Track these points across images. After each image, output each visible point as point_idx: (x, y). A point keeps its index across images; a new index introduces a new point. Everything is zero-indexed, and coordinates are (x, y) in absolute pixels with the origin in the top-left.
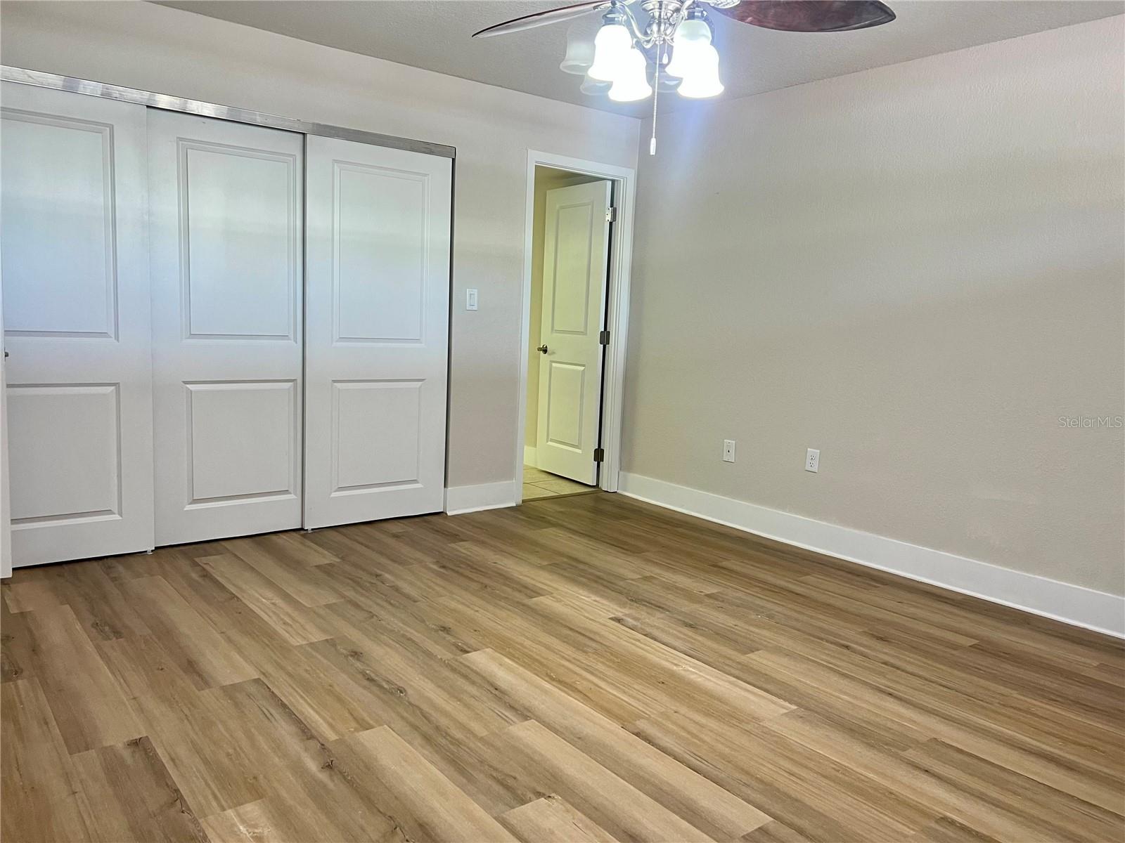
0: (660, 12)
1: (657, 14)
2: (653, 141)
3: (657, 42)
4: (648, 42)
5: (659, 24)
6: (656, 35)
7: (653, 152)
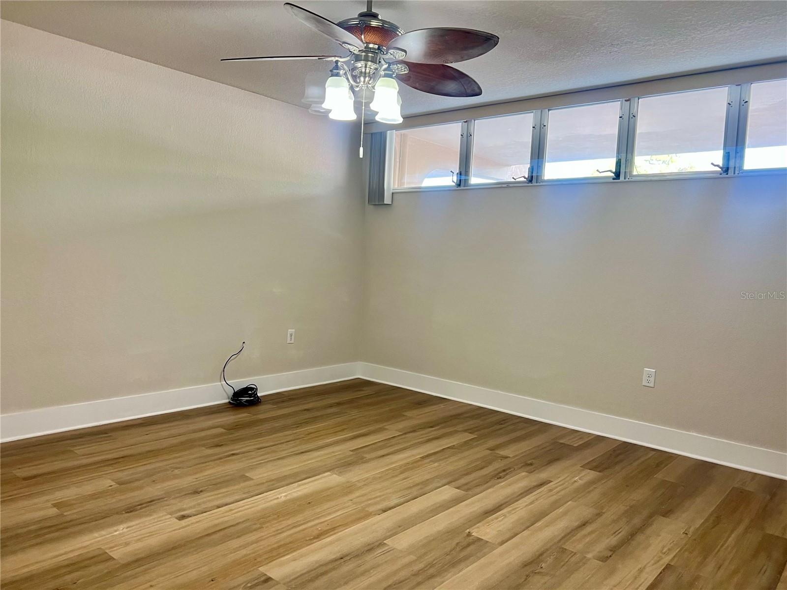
0: (366, 70)
1: (364, 70)
2: (361, 149)
3: (363, 88)
4: (357, 86)
5: (365, 77)
6: (362, 83)
7: (361, 156)
